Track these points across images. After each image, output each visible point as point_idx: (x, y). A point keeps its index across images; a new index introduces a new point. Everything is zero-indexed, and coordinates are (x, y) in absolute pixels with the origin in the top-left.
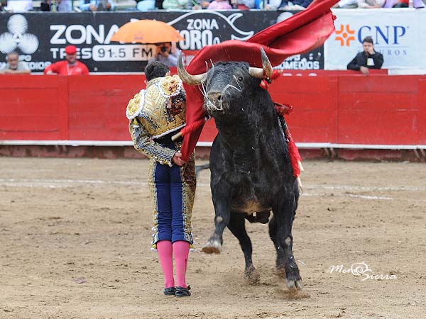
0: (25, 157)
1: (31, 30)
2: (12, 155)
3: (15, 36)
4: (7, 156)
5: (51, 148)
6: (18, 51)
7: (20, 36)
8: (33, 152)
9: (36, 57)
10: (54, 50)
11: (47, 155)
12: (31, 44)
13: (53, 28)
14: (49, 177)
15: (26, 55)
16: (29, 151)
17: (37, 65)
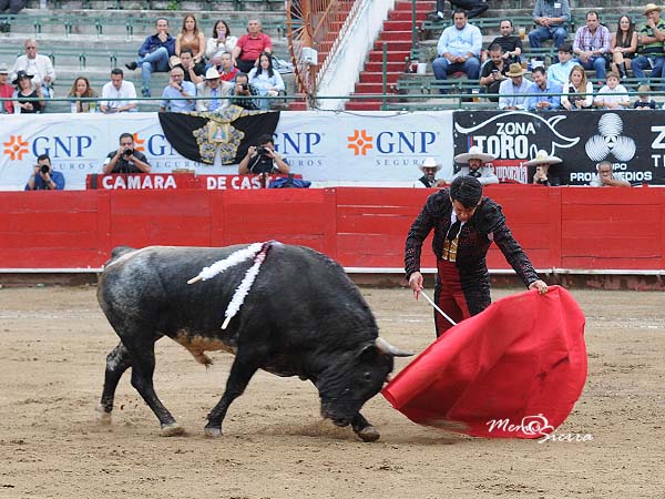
0: (619, 290)
1: (626, 132)
2: (603, 288)
3: (608, 140)
4: (597, 289)
5: (652, 278)
6: (611, 158)
7: (614, 139)
8: (630, 283)
9: (633, 165)
10: (656, 157)
11: (646, 288)
12: (627, 149)
13: (654, 129)
14: (649, 316)
15: (620, 162)
16: (624, 283)
17: (635, 176)
